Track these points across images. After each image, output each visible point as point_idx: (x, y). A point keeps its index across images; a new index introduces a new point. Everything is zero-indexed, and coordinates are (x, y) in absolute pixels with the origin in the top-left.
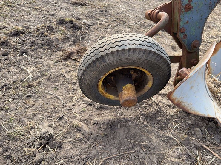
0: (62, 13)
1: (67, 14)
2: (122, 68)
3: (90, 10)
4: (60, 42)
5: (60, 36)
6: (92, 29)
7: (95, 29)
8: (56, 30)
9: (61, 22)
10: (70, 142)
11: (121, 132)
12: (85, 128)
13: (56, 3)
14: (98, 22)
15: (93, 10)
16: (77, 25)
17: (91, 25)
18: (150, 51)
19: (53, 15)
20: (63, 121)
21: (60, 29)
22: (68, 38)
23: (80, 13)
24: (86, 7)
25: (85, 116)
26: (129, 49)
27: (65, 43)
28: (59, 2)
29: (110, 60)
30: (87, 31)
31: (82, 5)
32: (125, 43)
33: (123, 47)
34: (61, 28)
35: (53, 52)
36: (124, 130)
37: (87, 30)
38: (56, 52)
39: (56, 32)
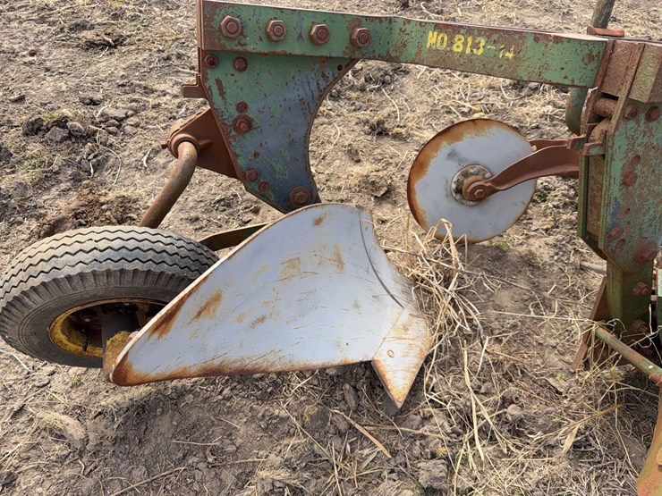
0: (49, 85)
1: (64, 88)
3: (132, 59)
4: (30, 193)
5: (24, 176)
6: (128, 129)
7: (137, 125)
8: (19, 157)
9: (34, 129)
10: (37, 468)
12: (74, 428)
13: (32, 54)
14: (152, 101)
15: (140, 60)
16: (79, 131)
17: (127, 117)
19: (21, 99)
20: (24, 418)
21: (29, 153)
22: (57, 173)
23: (102, 76)
24: (124, 49)
25: (79, 397)
26: (69, 278)
27: (48, 189)
28: (42, 48)
30: (112, 139)
31: (110, 46)
32: (59, 262)
33: (54, 274)
34: (34, 147)
35: (12, 224)
36: (172, 418)
37: (115, 134)
38: (20, 223)
39: (19, 162)
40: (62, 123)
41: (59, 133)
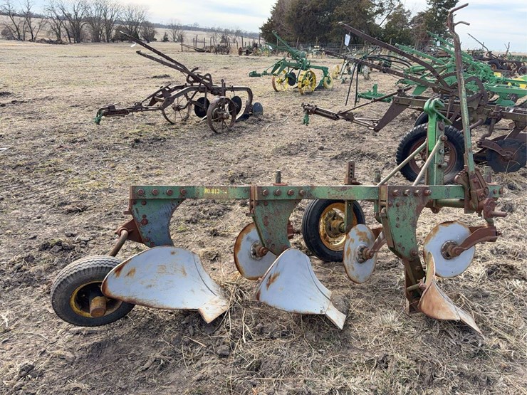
0: (49, 231)
1: (57, 231)
2: (85, 285)
3: (91, 216)
4: (43, 274)
5: (41, 266)
6: (90, 245)
7: (95, 243)
8: (38, 259)
9: (45, 247)
10: (53, 371)
11: (109, 350)
12: (69, 355)
13: (38, 218)
14: (102, 233)
15: (96, 216)
16: (67, 246)
17: (90, 240)
18: (102, 267)
19: (35, 237)
20: (46, 355)
21: (43, 257)
22: (56, 265)
23: (76, 225)
24: (87, 212)
25: (70, 345)
26: (84, 270)
27: (51, 272)
28: (44, 215)
29: (71, 281)
30: (82, 250)
31: (80, 211)
32: (81, 266)
33: (80, 269)
34: (45, 255)
35: (34, 287)
36: (113, 347)
37: (84, 248)
38: (38, 287)
39: (38, 261)
40: (59, 244)
41: (58, 248)
